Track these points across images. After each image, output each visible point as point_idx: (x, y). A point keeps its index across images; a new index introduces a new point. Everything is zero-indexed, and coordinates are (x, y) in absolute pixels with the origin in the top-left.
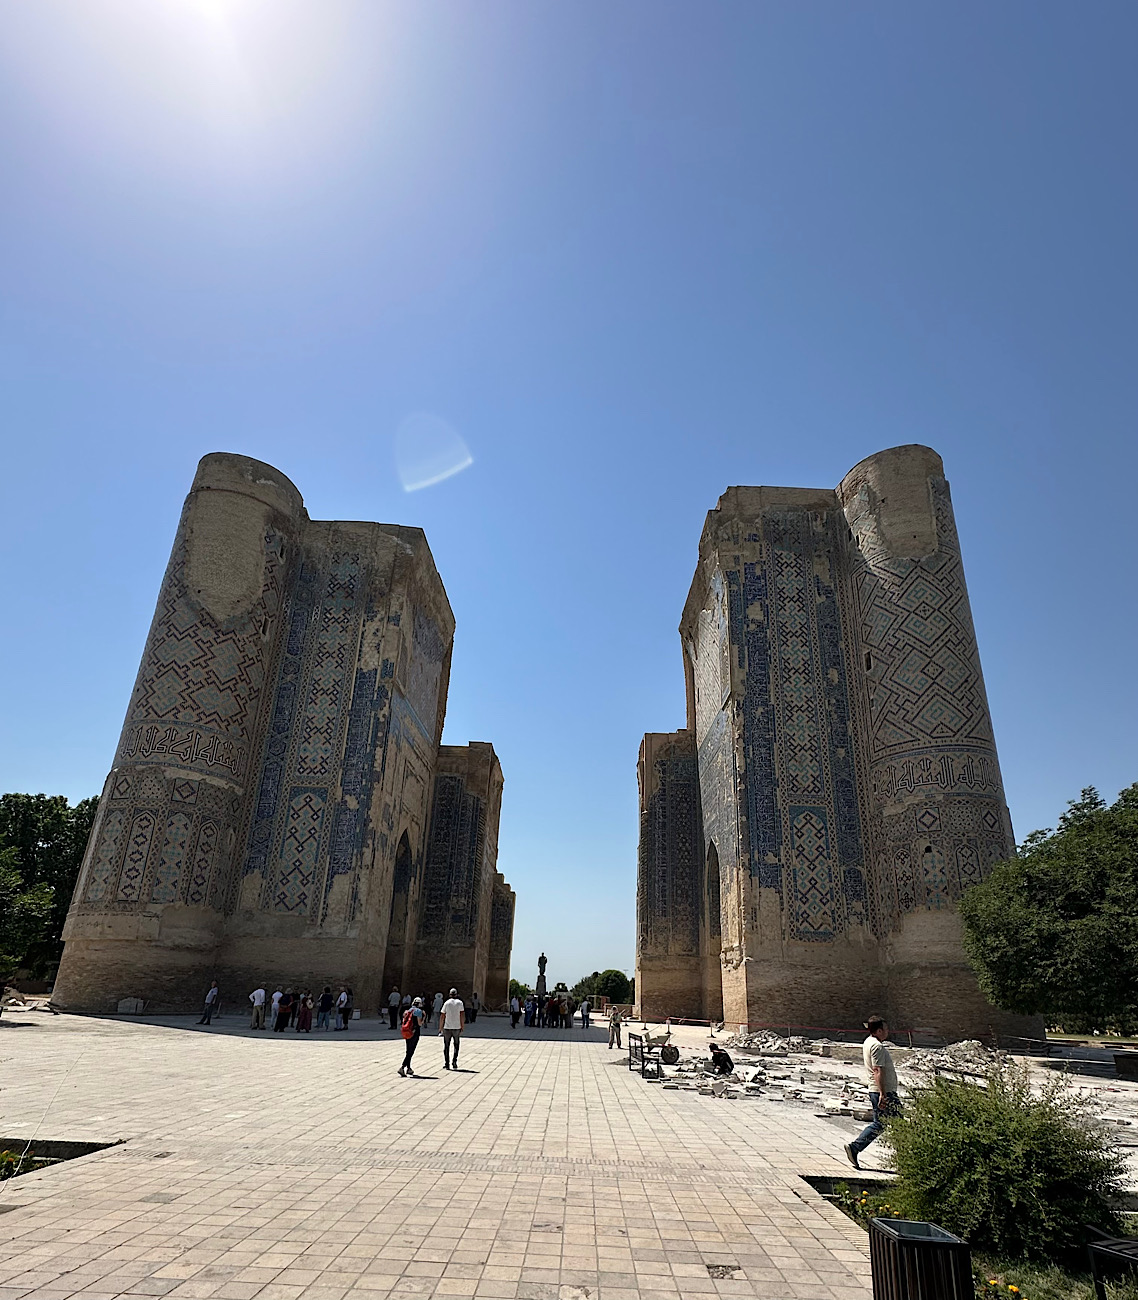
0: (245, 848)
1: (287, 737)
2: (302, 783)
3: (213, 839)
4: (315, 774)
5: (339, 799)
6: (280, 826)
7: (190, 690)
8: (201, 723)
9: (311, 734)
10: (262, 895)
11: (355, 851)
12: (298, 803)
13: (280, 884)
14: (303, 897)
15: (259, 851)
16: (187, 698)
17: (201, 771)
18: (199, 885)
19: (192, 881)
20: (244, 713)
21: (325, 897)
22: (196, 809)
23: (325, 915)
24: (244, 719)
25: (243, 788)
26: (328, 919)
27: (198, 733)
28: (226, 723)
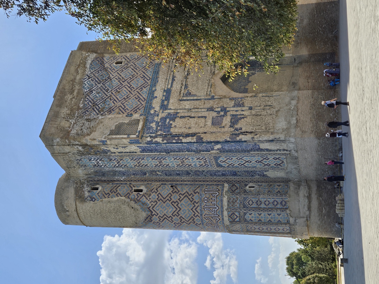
1: (191, 171)
2: (213, 164)
3: (253, 200)
4: (207, 161)
6: (239, 169)
7: (185, 221)
9: (185, 164)
10: (277, 171)
12: (225, 165)
13: (270, 166)
15: (254, 173)
16: (189, 222)
17: (222, 212)
18: (278, 203)
19: (276, 207)
20: (186, 194)
21: (274, 151)
22: (241, 212)
23: (284, 150)
24: (190, 193)
25: (224, 185)
26: (286, 148)
27: (205, 216)
28: (195, 204)
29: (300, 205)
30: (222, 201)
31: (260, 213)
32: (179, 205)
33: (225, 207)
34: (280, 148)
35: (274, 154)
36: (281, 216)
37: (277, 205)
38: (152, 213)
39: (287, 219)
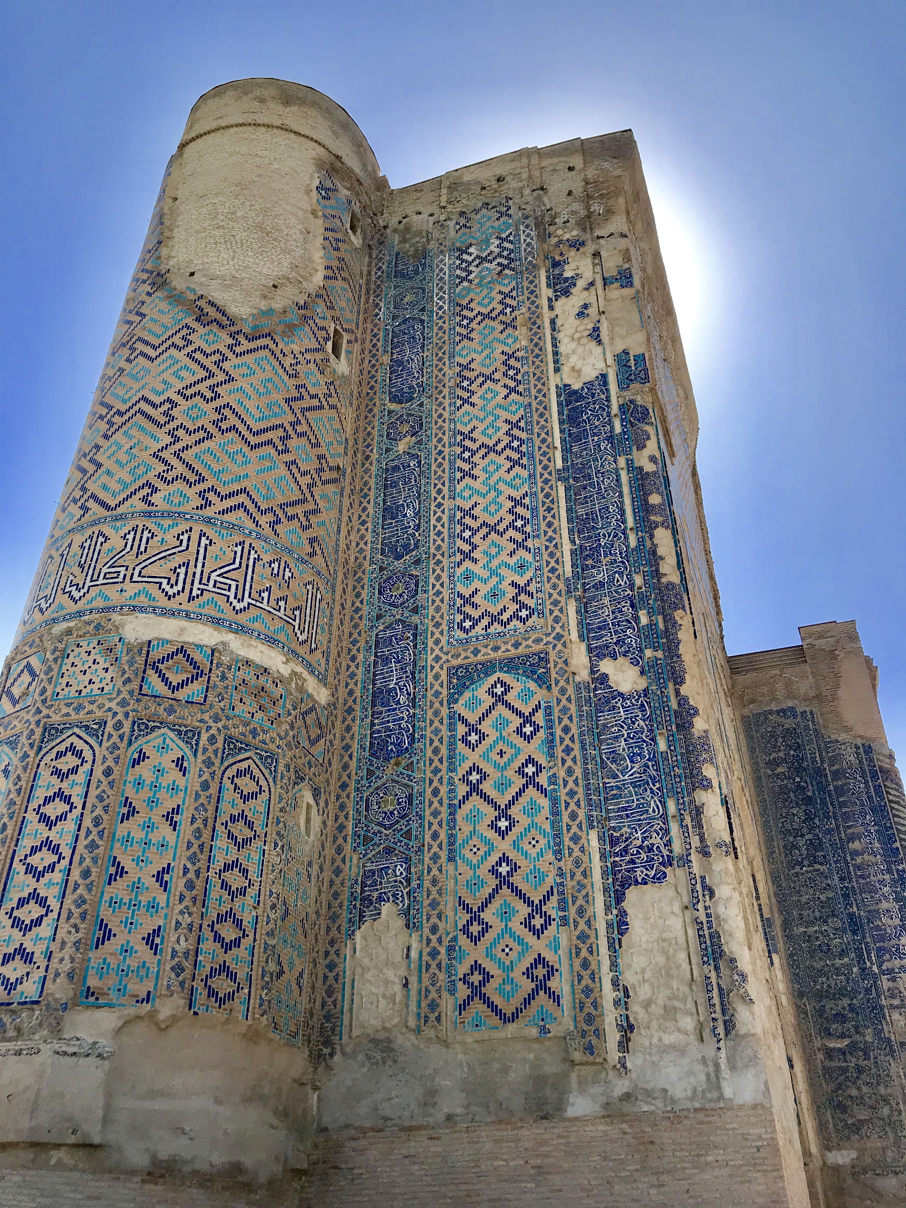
0: (348, 848)
1: (417, 562)
2: (476, 652)
3: (258, 805)
4: (504, 624)
5: (584, 675)
6: (436, 771)
7: (179, 446)
8: (209, 512)
9: (476, 540)
10: (413, 980)
11: (672, 807)
12: (474, 703)
13: (463, 941)
14: (540, 972)
15: (389, 851)
16: (174, 462)
17: (216, 622)
18: (227, 947)
19: (207, 932)
20: (312, 505)
21: (614, 965)
22: (206, 717)
23: (627, 1029)
24: (312, 519)
25: (327, 686)
27: (202, 534)
28: (271, 517)
30: (271, 641)
32: (271, 451)
33: (237, 644)
34: (639, 1009)
35: (582, 966)
36: (143, 951)
37: (217, 937)
38: (246, 339)
39: (113, 994)
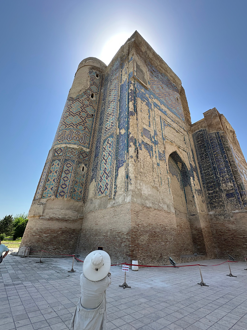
1: (102, 125)
2: (106, 136)
4: (110, 130)
6: (100, 157)
9: (109, 118)
10: (95, 190)
12: (105, 145)
13: (100, 182)
14: (107, 185)
15: (95, 171)
16: (63, 122)
17: (66, 143)
18: (63, 188)
19: (60, 187)
20: (85, 122)
21: (115, 182)
22: (62, 157)
23: (115, 192)
24: (85, 124)
25: (89, 149)
26: (117, 194)
27: (65, 131)
28: (76, 126)
29: (57, 210)
30: (75, 144)
31: (57, 172)
32: (77, 116)
33: (68, 146)
34: (117, 188)
35: (111, 183)
36: (50, 190)
37: (62, 187)
38: (75, 100)
39: (46, 196)
